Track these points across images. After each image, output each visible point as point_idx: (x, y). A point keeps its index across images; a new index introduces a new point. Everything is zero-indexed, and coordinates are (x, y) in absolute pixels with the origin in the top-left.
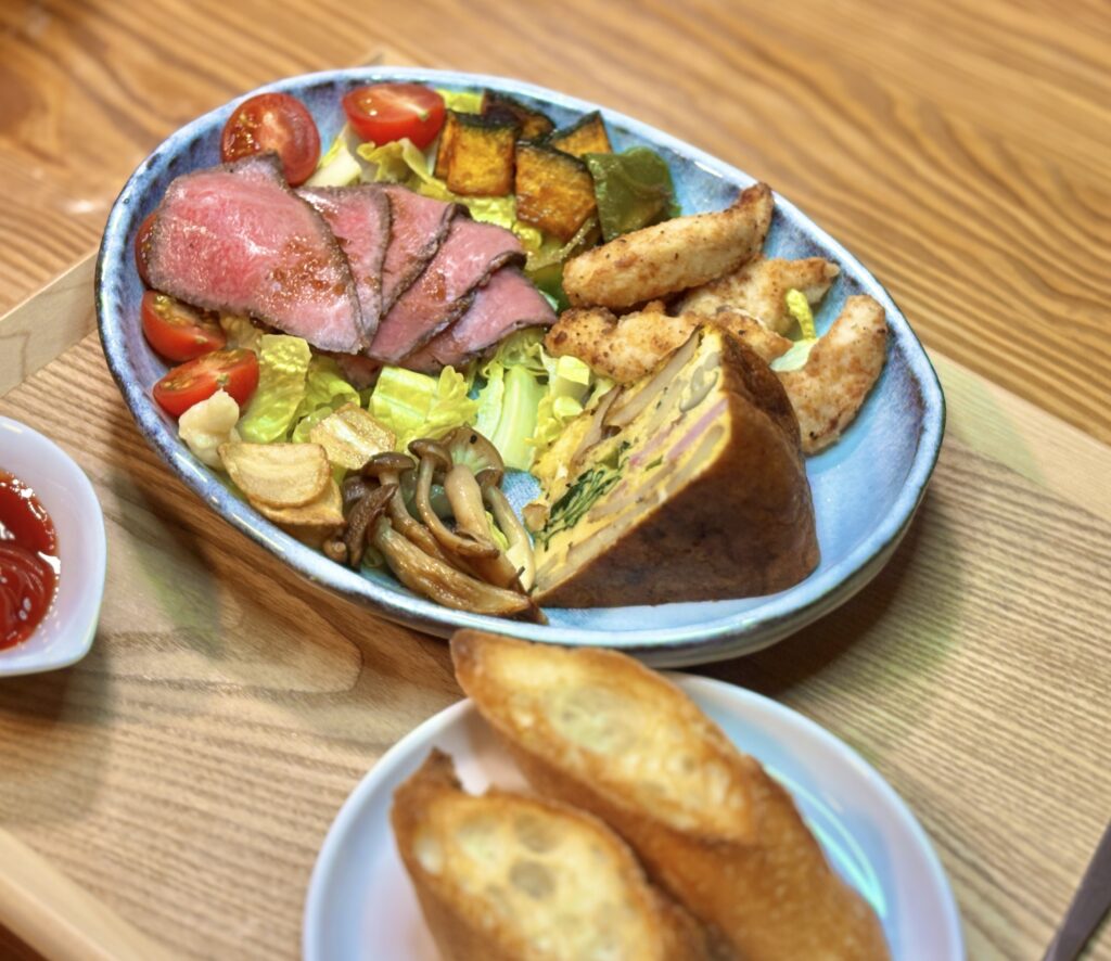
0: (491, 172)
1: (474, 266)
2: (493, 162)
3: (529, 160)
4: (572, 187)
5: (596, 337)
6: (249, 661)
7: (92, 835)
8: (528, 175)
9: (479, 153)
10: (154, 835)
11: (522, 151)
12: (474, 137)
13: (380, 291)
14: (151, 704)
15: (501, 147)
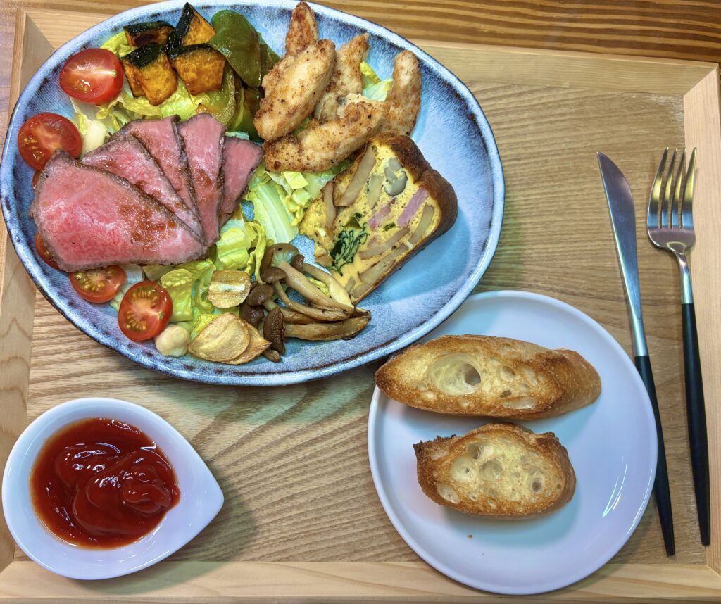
0: (167, 81)
1: (212, 154)
2: (165, 75)
3: (182, 63)
4: (210, 62)
5: (297, 157)
6: (258, 410)
7: (267, 537)
8: (186, 70)
9: (156, 76)
10: (291, 518)
11: (176, 60)
12: (148, 70)
13: (188, 209)
14: (237, 461)
15: (164, 65)
